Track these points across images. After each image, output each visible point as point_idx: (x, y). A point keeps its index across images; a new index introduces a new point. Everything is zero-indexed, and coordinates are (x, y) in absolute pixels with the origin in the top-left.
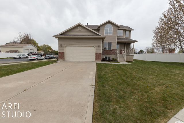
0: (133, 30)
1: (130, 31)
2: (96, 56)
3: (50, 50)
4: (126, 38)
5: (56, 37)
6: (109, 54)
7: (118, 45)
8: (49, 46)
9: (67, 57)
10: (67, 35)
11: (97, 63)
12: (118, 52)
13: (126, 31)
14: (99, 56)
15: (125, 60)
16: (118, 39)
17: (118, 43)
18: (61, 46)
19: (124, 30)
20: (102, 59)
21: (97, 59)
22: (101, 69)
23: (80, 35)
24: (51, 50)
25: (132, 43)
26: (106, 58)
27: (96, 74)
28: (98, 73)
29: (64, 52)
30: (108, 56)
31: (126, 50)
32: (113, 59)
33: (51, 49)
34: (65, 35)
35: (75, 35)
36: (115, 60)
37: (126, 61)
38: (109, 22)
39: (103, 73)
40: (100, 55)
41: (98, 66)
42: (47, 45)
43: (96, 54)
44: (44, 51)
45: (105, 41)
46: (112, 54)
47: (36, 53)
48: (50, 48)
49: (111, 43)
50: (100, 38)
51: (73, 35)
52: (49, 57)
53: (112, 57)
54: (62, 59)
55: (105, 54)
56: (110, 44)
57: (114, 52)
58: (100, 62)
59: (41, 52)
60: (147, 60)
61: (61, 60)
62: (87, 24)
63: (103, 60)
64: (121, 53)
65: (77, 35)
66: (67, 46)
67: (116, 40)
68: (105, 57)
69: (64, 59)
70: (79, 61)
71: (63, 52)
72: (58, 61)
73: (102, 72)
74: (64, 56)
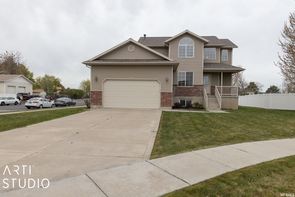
0: (237, 47)
1: (230, 50)
2: (162, 99)
3: (58, 88)
4: (222, 64)
5: (87, 63)
6: (189, 96)
7: (208, 77)
8: (56, 78)
9: (107, 100)
10: (107, 60)
11: (163, 112)
12: (207, 91)
13: (221, 49)
14: (168, 99)
15: (219, 107)
16: (205, 64)
17: (205, 73)
18: (96, 80)
19: (217, 47)
20: (173, 105)
21: (163, 104)
22: (169, 118)
23: (132, 60)
24: (60, 88)
25: (235, 73)
26: (183, 102)
27: (160, 124)
28: (163, 123)
29: (101, 92)
30: (186, 99)
31: (222, 86)
32: (197, 104)
33: (60, 85)
34: (104, 60)
35: (122, 60)
36: (199, 107)
37: (222, 109)
38: (187, 34)
39: (172, 122)
40: (170, 97)
41: (164, 115)
42: (53, 77)
43: (163, 94)
44: (46, 90)
45: (179, 70)
46: (194, 96)
47: (29, 93)
48: (57, 83)
49: (193, 72)
50: (169, 66)
51: (118, 60)
52: (62, 103)
53: (195, 100)
54: (97, 104)
55: (180, 95)
56: (190, 75)
57: (198, 91)
58: (169, 109)
59: (39, 93)
60: (271, 107)
61: (95, 106)
62: (145, 35)
63: (176, 106)
64: (213, 93)
65: (126, 60)
66: (106, 80)
67: (202, 68)
68: (181, 101)
69: (101, 104)
70: (130, 107)
71: (99, 92)
72: (90, 108)
73: (169, 122)
74: (101, 99)
